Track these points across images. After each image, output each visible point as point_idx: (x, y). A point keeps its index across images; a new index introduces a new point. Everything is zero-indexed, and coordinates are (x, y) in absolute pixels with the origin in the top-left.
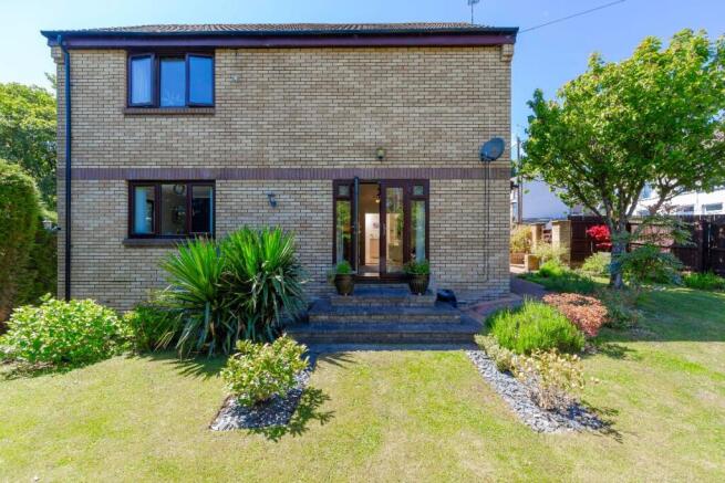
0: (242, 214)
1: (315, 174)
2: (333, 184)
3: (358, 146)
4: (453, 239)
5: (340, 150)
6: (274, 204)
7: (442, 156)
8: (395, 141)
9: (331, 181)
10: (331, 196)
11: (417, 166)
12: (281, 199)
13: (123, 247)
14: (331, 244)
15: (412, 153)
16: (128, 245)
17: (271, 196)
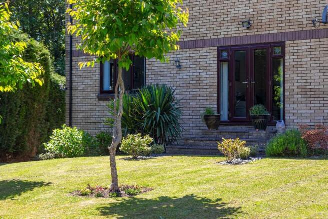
0: (161, 75)
1: (206, 43)
2: (218, 49)
3: (234, 19)
4: (303, 90)
5: (221, 24)
6: (179, 67)
7: (295, 21)
8: (259, 12)
9: (216, 48)
10: (216, 59)
11: (276, 31)
12: (184, 62)
13: (97, 100)
14: (216, 95)
15: (273, 20)
16: (100, 98)
17: (178, 61)
